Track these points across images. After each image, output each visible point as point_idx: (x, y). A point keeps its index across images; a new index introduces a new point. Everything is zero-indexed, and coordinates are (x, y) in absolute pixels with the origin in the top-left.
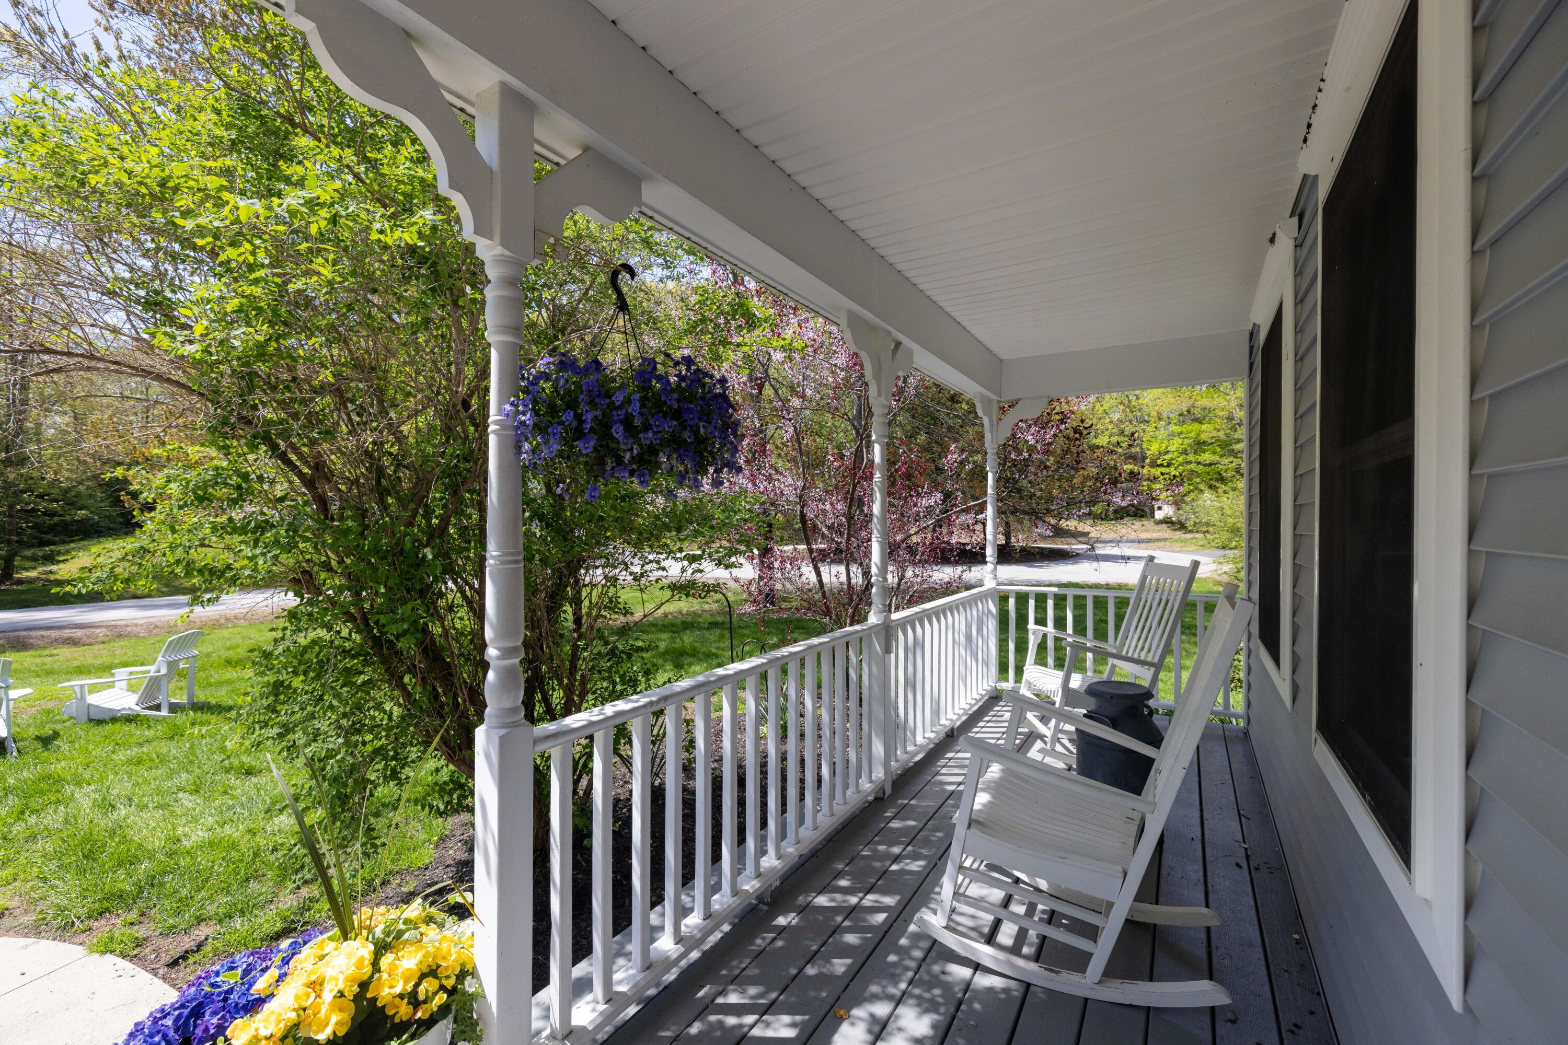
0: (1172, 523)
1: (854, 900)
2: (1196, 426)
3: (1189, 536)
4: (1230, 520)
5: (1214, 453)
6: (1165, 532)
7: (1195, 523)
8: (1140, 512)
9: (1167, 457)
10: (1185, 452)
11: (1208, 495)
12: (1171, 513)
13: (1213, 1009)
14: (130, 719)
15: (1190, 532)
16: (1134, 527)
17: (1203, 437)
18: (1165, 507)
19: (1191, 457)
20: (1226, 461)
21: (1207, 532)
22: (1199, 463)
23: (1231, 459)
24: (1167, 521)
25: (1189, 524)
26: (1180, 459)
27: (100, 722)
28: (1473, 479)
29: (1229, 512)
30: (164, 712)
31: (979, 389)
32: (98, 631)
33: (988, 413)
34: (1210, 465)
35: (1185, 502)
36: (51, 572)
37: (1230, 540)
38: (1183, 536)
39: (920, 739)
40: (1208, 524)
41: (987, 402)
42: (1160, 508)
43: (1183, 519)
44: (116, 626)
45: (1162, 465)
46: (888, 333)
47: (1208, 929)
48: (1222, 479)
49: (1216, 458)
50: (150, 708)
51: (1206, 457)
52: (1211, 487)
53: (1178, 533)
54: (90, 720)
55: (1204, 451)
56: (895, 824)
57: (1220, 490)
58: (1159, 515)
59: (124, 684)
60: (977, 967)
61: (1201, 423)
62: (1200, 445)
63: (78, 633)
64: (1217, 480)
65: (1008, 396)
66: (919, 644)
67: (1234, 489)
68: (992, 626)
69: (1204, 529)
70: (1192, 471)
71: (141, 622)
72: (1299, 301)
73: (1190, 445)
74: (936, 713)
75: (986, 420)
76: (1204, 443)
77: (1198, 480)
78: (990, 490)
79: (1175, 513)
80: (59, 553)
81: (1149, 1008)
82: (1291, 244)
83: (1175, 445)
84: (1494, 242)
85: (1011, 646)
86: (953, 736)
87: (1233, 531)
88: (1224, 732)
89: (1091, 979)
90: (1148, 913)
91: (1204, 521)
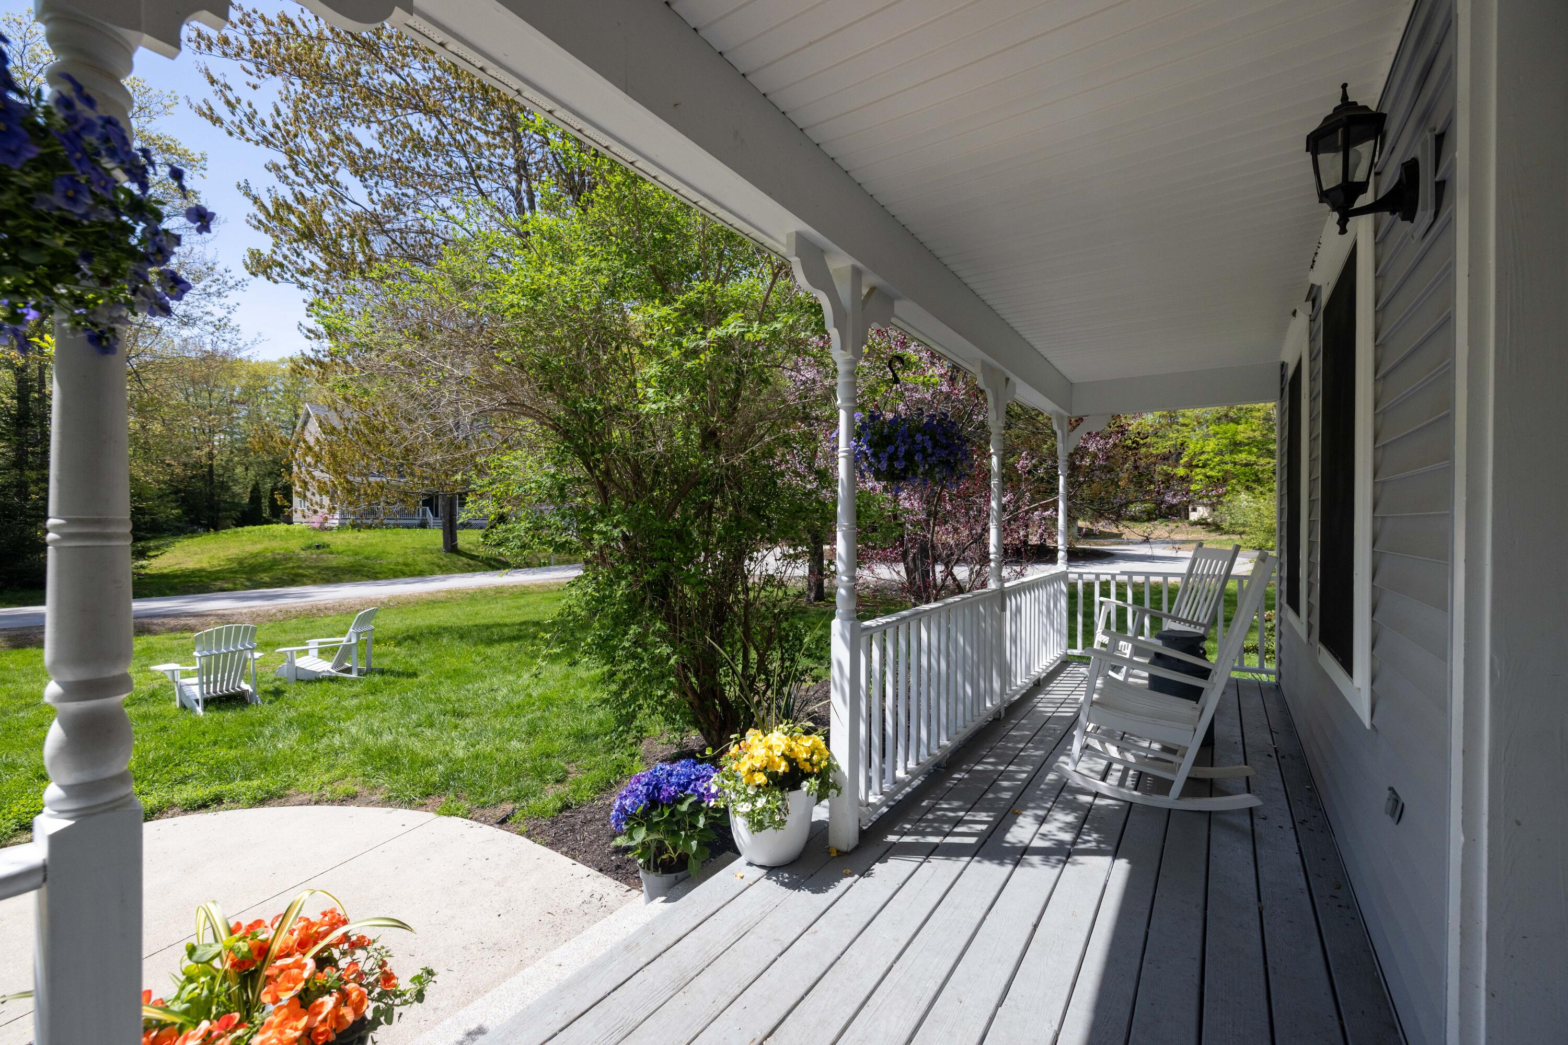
0: (1208, 524)
1: (1002, 768)
2: (1232, 426)
3: (1225, 537)
4: (1266, 521)
5: (1250, 453)
6: (1200, 533)
7: (1231, 524)
8: (1177, 513)
9: (1203, 457)
10: (1221, 453)
11: (1243, 496)
12: (1206, 515)
13: (1251, 809)
14: (332, 679)
15: (1227, 533)
16: (1168, 529)
17: (1239, 438)
18: (1200, 509)
19: (1227, 458)
20: (1262, 461)
21: (1244, 532)
22: (1235, 463)
23: (1268, 460)
24: (1202, 523)
25: (1225, 525)
26: (1216, 460)
27: (309, 682)
28: (1375, 484)
29: (1264, 513)
30: (354, 675)
31: (1055, 407)
33: (1061, 427)
34: (1246, 465)
35: (1221, 503)
36: (142, 567)
37: (1267, 541)
38: (1219, 537)
39: (1019, 683)
40: (1244, 525)
41: (1060, 417)
42: (1194, 510)
43: (1218, 520)
44: (224, 615)
45: (1197, 466)
46: (1003, 373)
47: (1247, 778)
48: (1258, 481)
49: (1253, 458)
50: (343, 671)
51: (1243, 457)
52: (1247, 488)
53: (1213, 534)
54: (298, 680)
55: (1240, 452)
56: (1013, 733)
57: (1257, 492)
58: (1194, 516)
59: (315, 652)
60: (1096, 795)
61: (1238, 424)
62: (1235, 446)
64: (1254, 481)
65: (1077, 413)
66: (1018, 610)
67: (1271, 490)
68: (1063, 603)
69: (1241, 529)
70: (1228, 472)
71: (244, 611)
72: (1313, 359)
73: (1226, 446)
74: (1028, 668)
75: (1059, 433)
76: (1241, 444)
77: (1234, 481)
78: (1061, 489)
79: (1210, 515)
80: (149, 549)
81: (1210, 812)
82: (1307, 319)
83: (1211, 445)
84: (1384, 377)
85: (1080, 619)
86: (1039, 685)
87: (1270, 531)
88: (1260, 685)
89: (1171, 800)
90: (1206, 772)
91: (1241, 521)
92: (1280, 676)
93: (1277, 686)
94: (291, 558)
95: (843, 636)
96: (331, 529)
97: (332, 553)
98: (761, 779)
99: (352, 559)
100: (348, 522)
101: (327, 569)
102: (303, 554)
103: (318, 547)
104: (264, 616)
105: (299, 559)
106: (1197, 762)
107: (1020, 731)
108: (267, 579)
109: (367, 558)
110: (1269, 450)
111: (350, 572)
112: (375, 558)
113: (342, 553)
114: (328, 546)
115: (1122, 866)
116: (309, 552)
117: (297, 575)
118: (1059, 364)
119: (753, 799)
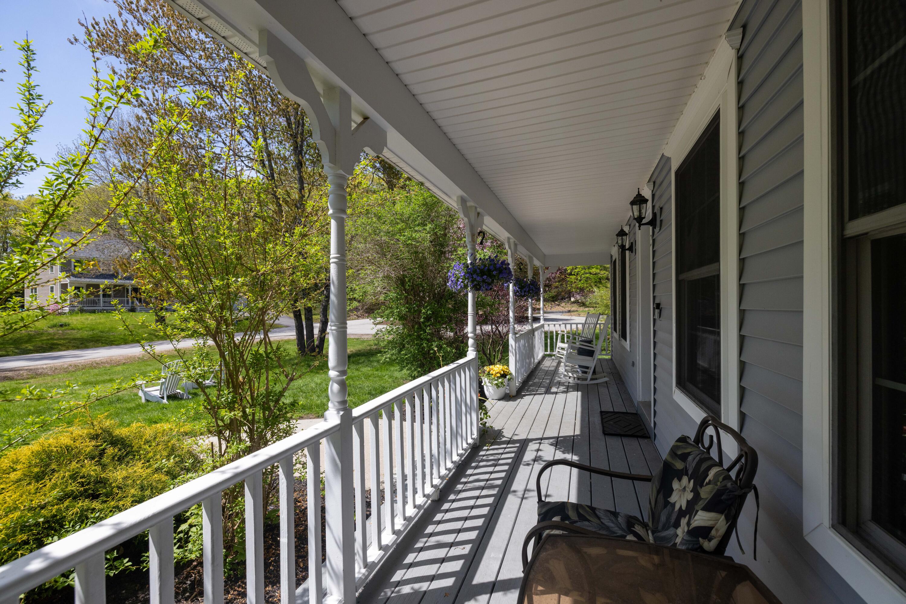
0: (579, 303)
1: (541, 381)
3: (587, 309)
4: (605, 301)
6: (575, 307)
7: (590, 303)
8: (564, 298)
10: (584, 268)
11: (595, 289)
12: (578, 298)
15: (587, 307)
16: (562, 305)
19: (587, 271)
20: (602, 272)
21: (596, 307)
22: (590, 273)
23: (605, 272)
24: (577, 302)
25: (587, 303)
26: (582, 272)
29: (605, 298)
31: (540, 264)
32: (21, 372)
33: (542, 271)
34: (596, 274)
35: (584, 293)
37: (605, 310)
38: (584, 309)
39: (536, 360)
40: (595, 303)
41: (542, 267)
42: (573, 296)
44: (31, 370)
49: (598, 271)
53: (582, 308)
55: (593, 268)
58: (573, 299)
60: (569, 383)
63: (10, 374)
65: (547, 266)
67: (606, 287)
70: (587, 278)
71: (45, 366)
74: (537, 357)
75: (541, 274)
79: (580, 299)
81: (598, 383)
85: (549, 340)
86: (540, 363)
87: (607, 306)
88: (606, 360)
89: (588, 382)
90: (595, 377)
91: (594, 301)
92: (612, 355)
93: (611, 359)
94: (42, 334)
95: (512, 338)
96: (65, 313)
97: (73, 329)
98: (499, 375)
99: (91, 333)
100: (76, 309)
101: (75, 339)
102: (51, 330)
103: (61, 326)
104: (61, 369)
105: (49, 334)
106: (592, 375)
107: (540, 374)
108: (31, 348)
109: (101, 332)
110: (605, 267)
111: (92, 341)
112: (108, 332)
113: (82, 329)
114: (69, 325)
115: (580, 393)
116: (55, 329)
117: (53, 344)
118: (543, 250)
119: (497, 380)
